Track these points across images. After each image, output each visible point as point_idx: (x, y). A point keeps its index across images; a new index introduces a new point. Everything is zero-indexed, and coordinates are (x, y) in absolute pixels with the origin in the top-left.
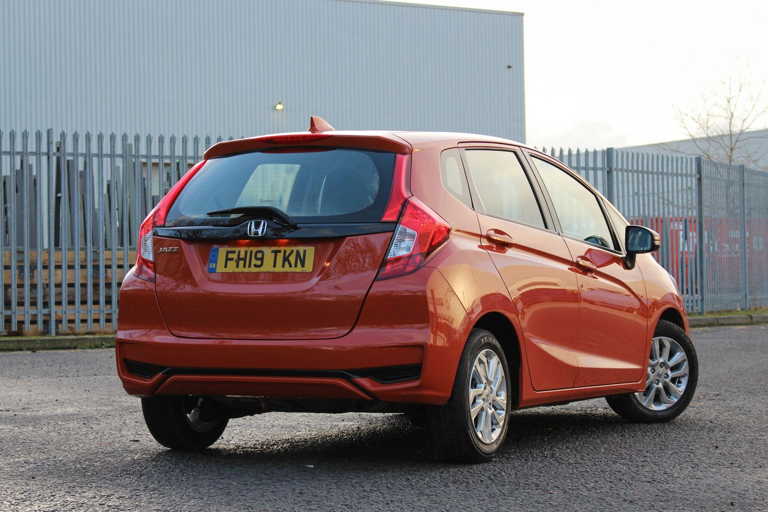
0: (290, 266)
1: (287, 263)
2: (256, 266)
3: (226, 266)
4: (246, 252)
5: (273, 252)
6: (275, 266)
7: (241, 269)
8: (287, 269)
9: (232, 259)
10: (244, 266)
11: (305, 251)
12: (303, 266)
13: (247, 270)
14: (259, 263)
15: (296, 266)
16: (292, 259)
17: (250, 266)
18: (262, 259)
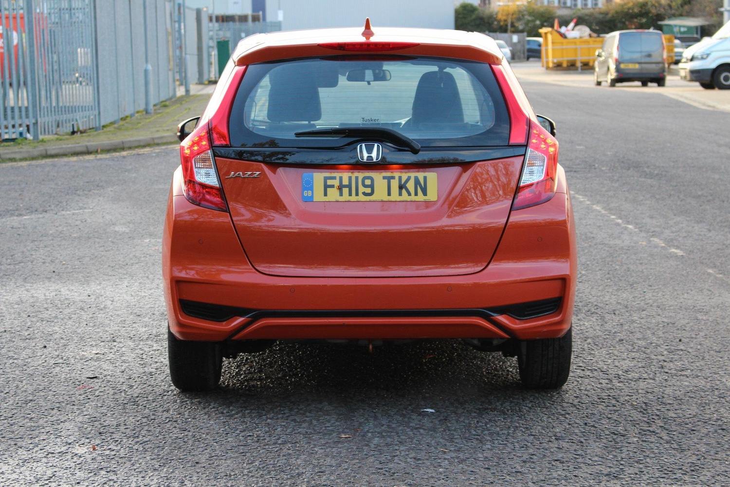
0: (409, 194)
2: (365, 194)
3: (326, 194)
4: (350, 178)
5: (384, 178)
6: (389, 194)
9: (332, 186)
10: (350, 194)
12: (425, 193)
13: (354, 198)
14: (368, 190)
15: (416, 194)
16: (411, 186)
18: (372, 186)
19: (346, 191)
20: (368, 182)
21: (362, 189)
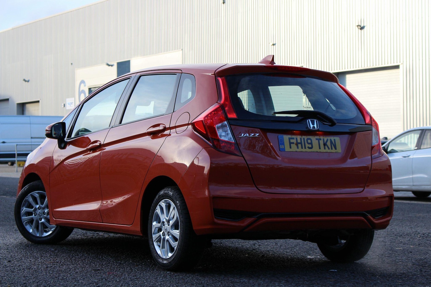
1: (326, 147)
3: (291, 148)
4: (301, 139)
7: (300, 149)
8: (327, 150)
10: (302, 148)
11: (335, 140)
13: (304, 150)
14: (310, 146)
17: (305, 148)
19: (300, 145)
20: (309, 141)
21: (307, 145)
